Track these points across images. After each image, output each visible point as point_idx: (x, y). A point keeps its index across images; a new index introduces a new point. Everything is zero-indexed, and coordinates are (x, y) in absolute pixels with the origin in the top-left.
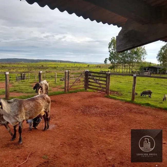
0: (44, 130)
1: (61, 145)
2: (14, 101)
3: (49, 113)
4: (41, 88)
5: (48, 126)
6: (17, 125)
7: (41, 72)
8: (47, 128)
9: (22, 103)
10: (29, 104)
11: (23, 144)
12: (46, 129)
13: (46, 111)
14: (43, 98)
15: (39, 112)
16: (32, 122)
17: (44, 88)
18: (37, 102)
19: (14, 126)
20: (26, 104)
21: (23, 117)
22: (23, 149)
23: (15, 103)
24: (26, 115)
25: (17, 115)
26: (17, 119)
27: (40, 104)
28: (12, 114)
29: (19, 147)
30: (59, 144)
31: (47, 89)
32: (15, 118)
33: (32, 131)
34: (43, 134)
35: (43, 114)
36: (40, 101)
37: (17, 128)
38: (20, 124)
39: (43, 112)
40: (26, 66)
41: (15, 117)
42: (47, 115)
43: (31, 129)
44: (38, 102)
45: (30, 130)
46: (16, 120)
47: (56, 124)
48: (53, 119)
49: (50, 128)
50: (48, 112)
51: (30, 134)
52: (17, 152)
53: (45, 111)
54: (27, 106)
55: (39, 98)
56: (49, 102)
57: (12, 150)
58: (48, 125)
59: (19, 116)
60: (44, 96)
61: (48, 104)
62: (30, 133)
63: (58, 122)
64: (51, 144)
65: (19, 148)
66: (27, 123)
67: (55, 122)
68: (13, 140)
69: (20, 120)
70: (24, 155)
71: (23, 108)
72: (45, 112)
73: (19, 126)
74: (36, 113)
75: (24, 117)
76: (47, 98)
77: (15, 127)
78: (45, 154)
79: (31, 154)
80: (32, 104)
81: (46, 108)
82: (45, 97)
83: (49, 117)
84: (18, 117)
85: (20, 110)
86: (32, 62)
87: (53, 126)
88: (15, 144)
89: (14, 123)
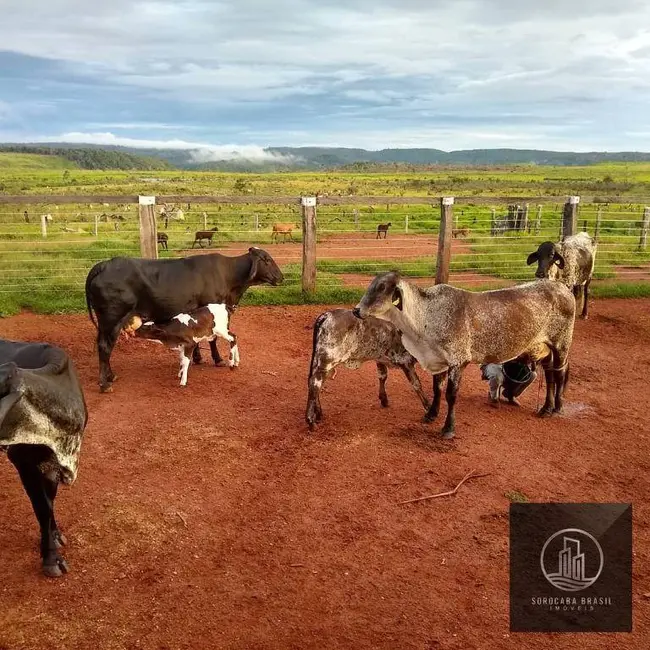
0: (542, 414)
1: (590, 478)
2: (440, 293)
3: (565, 356)
4: (558, 262)
5: (558, 404)
6: (444, 374)
7: (575, 200)
8: (554, 411)
9: (466, 302)
10: (491, 311)
11: (457, 442)
12: (550, 410)
13: (555, 344)
14: (547, 295)
15: (523, 343)
16: (501, 378)
17: (573, 262)
18: (520, 305)
19: (434, 376)
20: (479, 307)
21: (464, 352)
22: (451, 456)
23: (443, 299)
24: (475, 347)
25: (444, 342)
26: (445, 354)
27: (529, 313)
28: (431, 336)
29: (440, 445)
30: (584, 471)
31: (585, 268)
32: (436, 350)
33: (496, 408)
34: (535, 424)
35: (542, 353)
36: (533, 304)
37: (443, 386)
38: (452, 374)
39: (542, 347)
40: (541, 179)
41: (439, 348)
42: (558, 362)
43: (495, 401)
44: (523, 308)
45: (493, 403)
46: (440, 355)
47: (594, 403)
48: (588, 385)
49: (566, 412)
50: (563, 348)
51: (486, 417)
52: (433, 459)
53: (550, 343)
54: (482, 316)
55: (530, 294)
56: (567, 313)
57: (419, 449)
58: (557, 398)
59: (452, 346)
60: (552, 289)
61: (562, 318)
62: (489, 412)
63: (604, 397)
64: (553, 463)
65: (440, 450)
66: (485, 378)
67: (593, 395)
68: (427, 422)
69: (454, 360)
70: (450, 474)
71: (467, 322)
72: (552, 348)
73: (449, 380)
74: (512, 344)
75: (468, 350)
76: (560, 297)
77: (437, 379)
78: (518, 490)
79: (474, 477)
80: (500, 310)
81: (554, 333)
82: (553, 293)
83: (564, 369)
84: (446, 349)
85: (456, 327)
86: (570, 164)
87: (581, 408)
88: (431, 435)
89: (434, 368)
